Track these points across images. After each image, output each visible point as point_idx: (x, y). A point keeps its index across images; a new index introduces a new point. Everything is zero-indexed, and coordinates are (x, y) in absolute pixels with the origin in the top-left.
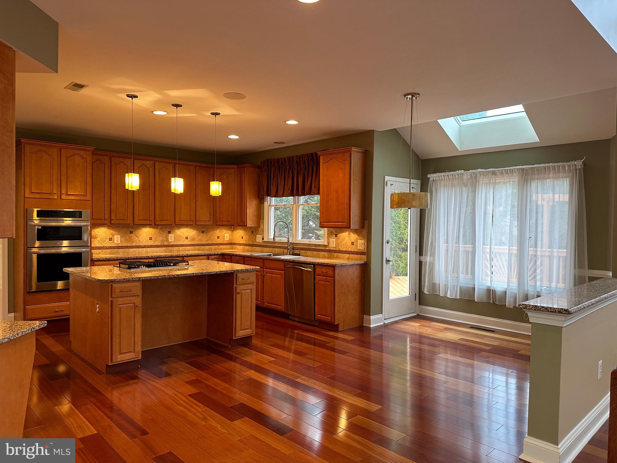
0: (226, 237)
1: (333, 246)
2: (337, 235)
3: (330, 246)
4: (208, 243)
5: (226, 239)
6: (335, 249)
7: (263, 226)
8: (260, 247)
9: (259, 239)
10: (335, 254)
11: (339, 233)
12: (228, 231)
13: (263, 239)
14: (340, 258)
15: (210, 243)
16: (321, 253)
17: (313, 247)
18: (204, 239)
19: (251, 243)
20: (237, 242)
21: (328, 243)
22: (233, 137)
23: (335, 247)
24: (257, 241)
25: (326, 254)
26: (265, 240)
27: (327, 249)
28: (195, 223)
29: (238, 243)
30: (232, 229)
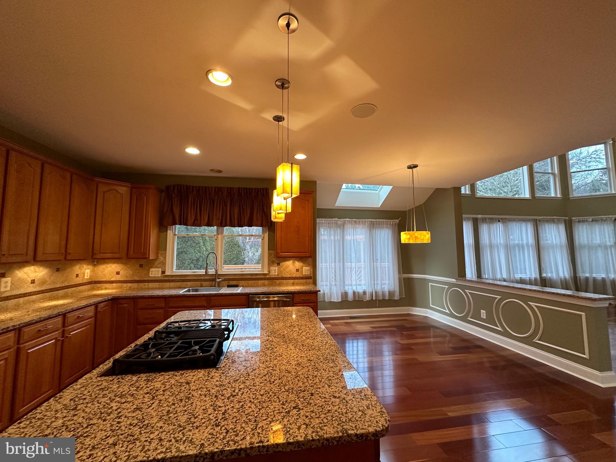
0: (86, 274)
1: (275, 274)
2: (279, 263)
3: (271, 274)
4: (64, 285)
5: (86, 277)
6: (277, 277)
7: (165, 258)
8: (158, 282)
9: (155, 273)
10: (278, 282)
11: (281, 262)
12: (89, 267)
13: (163, 272)
14: (284, 284)
15: (67, 285)
16: (260, 281)
17: (248, 277)
18: (59, 280)
19: (139, 279)
20: (103, 280)
21: (269, 272)
22: (193, 151)
23: (278, 275)
24: (150, 275)
25: (266, 282)
26: (167, 273)
27: (268, 277)
28: (64, 257)
29: (108, 280)
30: (95, 263)
